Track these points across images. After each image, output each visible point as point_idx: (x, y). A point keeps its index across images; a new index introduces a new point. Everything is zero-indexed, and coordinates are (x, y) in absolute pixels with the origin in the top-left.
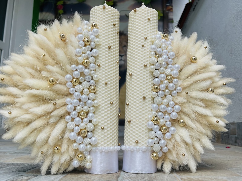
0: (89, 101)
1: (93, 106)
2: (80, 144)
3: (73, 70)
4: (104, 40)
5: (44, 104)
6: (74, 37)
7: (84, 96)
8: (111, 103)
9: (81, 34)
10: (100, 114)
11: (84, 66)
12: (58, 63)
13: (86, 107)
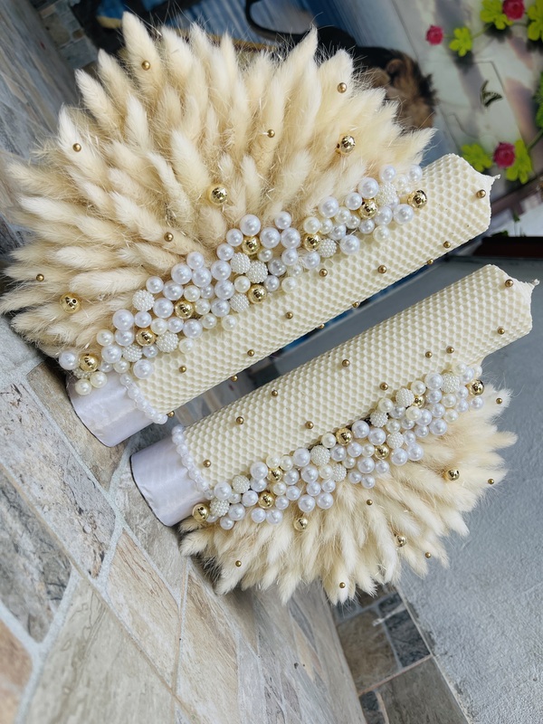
0: (225, 305)
1: (219, 319)
2: (115, 343)
3: (277, 221)
4: (393, 246)
5: (152, 209)
6: (363, 171)
7: (229, 287)
8: (251, 351)
9: (379, 183)
10: (211, 344)
11: (302, 241)
12: (272, 177)
13: (206, 305)
